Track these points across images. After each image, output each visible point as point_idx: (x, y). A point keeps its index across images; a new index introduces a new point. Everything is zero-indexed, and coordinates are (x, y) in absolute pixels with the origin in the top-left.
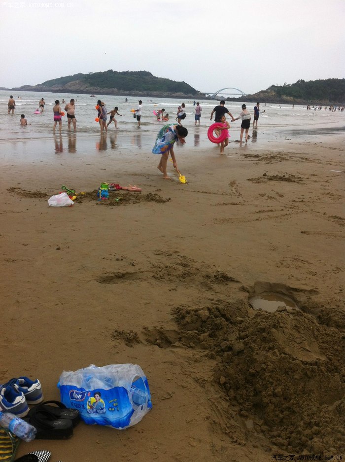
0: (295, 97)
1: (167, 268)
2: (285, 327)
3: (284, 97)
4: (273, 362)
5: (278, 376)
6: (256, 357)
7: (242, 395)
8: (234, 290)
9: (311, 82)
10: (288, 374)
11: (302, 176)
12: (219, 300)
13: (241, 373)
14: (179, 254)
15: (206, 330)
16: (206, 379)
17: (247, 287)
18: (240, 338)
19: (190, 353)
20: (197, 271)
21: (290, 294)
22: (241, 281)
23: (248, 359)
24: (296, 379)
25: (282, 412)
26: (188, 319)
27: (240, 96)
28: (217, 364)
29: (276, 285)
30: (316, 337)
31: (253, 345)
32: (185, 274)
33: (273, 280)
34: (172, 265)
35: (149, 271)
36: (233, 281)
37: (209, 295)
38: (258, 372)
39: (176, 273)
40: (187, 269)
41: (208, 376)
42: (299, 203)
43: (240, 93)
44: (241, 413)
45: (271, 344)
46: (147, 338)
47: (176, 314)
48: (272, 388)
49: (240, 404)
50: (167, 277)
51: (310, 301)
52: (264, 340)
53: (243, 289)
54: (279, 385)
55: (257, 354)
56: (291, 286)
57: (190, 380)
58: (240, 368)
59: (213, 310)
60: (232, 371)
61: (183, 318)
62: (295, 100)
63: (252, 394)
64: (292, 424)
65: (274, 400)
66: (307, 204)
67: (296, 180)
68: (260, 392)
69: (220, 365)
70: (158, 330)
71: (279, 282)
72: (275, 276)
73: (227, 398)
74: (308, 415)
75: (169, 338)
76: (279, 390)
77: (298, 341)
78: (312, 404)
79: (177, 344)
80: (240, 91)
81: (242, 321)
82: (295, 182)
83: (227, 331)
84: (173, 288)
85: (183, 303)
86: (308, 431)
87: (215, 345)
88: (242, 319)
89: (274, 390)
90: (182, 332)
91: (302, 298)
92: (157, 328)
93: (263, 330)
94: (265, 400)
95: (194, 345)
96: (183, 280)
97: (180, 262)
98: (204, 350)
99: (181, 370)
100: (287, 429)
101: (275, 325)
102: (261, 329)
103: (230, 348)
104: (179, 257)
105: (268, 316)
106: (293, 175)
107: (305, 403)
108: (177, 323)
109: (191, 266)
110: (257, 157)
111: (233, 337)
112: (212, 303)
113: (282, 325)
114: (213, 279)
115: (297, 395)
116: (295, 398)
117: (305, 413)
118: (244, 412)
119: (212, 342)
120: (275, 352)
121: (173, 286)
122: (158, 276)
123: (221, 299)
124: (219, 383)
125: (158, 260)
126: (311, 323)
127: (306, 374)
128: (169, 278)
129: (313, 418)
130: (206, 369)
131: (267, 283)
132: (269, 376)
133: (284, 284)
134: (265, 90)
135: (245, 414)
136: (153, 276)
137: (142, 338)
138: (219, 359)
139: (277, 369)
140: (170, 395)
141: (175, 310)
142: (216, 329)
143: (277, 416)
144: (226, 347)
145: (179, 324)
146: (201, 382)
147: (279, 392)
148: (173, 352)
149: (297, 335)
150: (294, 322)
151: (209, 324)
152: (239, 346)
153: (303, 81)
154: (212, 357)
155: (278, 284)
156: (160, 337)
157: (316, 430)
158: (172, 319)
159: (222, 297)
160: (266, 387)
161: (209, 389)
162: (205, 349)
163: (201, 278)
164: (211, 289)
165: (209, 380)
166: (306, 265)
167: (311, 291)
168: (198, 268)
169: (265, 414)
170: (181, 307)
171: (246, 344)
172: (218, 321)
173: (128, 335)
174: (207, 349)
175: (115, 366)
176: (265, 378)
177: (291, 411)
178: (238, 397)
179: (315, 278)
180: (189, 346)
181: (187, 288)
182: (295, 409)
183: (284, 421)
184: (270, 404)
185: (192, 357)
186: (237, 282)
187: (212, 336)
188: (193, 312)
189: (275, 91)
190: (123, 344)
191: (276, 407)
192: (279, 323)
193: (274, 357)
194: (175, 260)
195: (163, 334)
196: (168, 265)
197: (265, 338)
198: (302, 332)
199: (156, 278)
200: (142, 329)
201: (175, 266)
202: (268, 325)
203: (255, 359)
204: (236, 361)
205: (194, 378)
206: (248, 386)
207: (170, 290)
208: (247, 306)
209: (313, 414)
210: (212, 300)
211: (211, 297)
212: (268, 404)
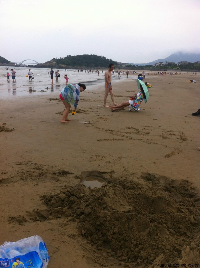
0: (66, 65)
1: (28, 172)
2: (110, 195)
3: (61, 65)
4: (109, 216)
5: (113, 223)
6: (99, 215)
7: (95, 238)
8: (72, 179)
9: (74, 56)
10: (118, 220)
11: (84, 109)
12: (65, 186)
13: (92, 226)
14: (31, 163)
15: (66, 205)
16: (75, 234)
17: (79, 176)
18: (87, 206)
19: (60, 221)
20: (47, 171)
21: (101, 176)
22: (74, 173)
23: (94, 217)
24: (123, 222)
25: (120, 242)
26: (53, 201)
27: (36, 64)
28: (78, 224)
29: (92, 172)
30: (125, 197)
31: (96, 208)
32: (40, 174)
33: (90, 170)
34: (30, 170)
35: (17, 176)
36: (70, 173)
37: (58, 184)
38: (102, 223)
39: (35, 174)
40: (41, 171)
41: (75, 232)
42: (88, 124)
43: (35, 62)
44: (98, 248)
45: (104, 206)
46: (30, 218)
47: (43, 199)
48: (112, 230)
49: (95, 243)
50: (29, 178)
51: (112, 177)
52: (100, 204)
53: (77, 177)
54: (115, 227)
55: (99, 213)
56: (101, 171)
57: (66, 237)
58: (91, 223)
59: (66, 193)
60: (87, 226)
61: (50, 201)
62: (67, 66)
63: (101, 236)
64: (126, 248)
65: (114, 237)
66: (93, 124)
67: (82, 111)
68: (105, 234)
69: (79, 224)
70: (36, 211)
71: (94, 170)
72: (91, 167)
73: (89, 242)
74: (135, 240)
75: (43, 215)
76: (116, 230)
77: (117, 201)
78: (135, 234)
79: (50, 217)
80: (35, 61)
81: (84, 196)
82: (82, 113)
83: (78, 203)
84: (36, 184)
85: (45, 192)
86: (137, 249)
87: (73, 213)
88: (83, 195)
89: (113, 231)
90: (51, 210)
91: (107, 177)
92: (35, 210)
93: (98, 199)
94: (110, 238)
95: (60, 216)
96: (40, 178)
97: (34, 167)
98: (67, 218)
99: (59, 232)
100: (125, 251)
101: (104, 195)
102: (97, 198)
103: (83, 213)
104: (32, 164)
105: (98, 191)
106: (80, 109)
107: (131, 234)
108: (46, 205)
109: (42, 169)
110: (57, 100)
111: (83, 206)
112: (62, 189)
113: (108, 194)
114: (58, 174)
115: (126, 231)
116: (125, 232)
117: (133, 240)
118: (99, 248)
119: (70, 211)
120: (109, 209)
121: (35, 183)
122: (24, 178)
123: (67, 185)
124: (82, 235)
125: (20, 168)
126: (121, 190)
127: (128, 218)
128: (31, 178)
129: (137, 241)
130: (72, 228)
131: (88, 171)
132: (109, 223)
133: (96, 170)
134: (50, 61)
135: (100, 248)
136: (21, 179)
137: (27, 218)
138: (77, 220)
139: (112, 219)
140: (58, 249)
141: (42, 197)
142: (71, 204)
143: (118, 245)
144: (80, 213)
145: (48, 205)
146: (72, 237)
147: (116, 231)
148: (50, 223)
149: (116, 198)
150: (113, 191)
151: (66, 202)
152: (88, 210)
153: (70, 56)
154: (74, 220)
155: (93, 171)
156: (38, 215)
157: (141, 247)
158: (42, 203)
159: (66, 184)
160: (108, 230)
161: (78, 239)
162: (67, 216)
163: (51, 175)
164: (58, 180)
165: (76, 234)
166: (104, 158)
167: (111, 172)
168: (47, 169)
169: (111, 245)
170: (45, 195)
171: (92, 208)
172: (72, 198)
173: (19, 218)
174: (69, 216)
175: (26, 239)
176: (107, 225)
177: (124, 241)
178: (94, 240)
179: (110, 164)
180: (57, 217)
181: (44, 183)
182: (126, 239)
183: (122, 246)
184: (113, 239)
185: (62, 223)
186: (72, 173)
187: (70, 208)
188: (55, 196)
189: (55, 62)
190: (17, 224)
191: (116, 240)
192: (106, 193)
193: (109, 213)
194: (31, 166)
195: (39, 213)
196: (27, 170)
197: (100, 203)
198: (118, 195)
199: (23, 180)
200: (25, 213)
201: (32, 170)
202: (100, 195)
203: (99, 216)
204: (88, 220)
205: (68, 235)
206: (97, 232)
207: (34, 186)
208: (83, 187)
209: (137, 239)
210: (61, 187)
211: (61, 185)
212: (111, 239)
